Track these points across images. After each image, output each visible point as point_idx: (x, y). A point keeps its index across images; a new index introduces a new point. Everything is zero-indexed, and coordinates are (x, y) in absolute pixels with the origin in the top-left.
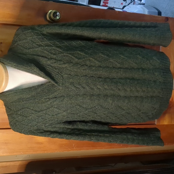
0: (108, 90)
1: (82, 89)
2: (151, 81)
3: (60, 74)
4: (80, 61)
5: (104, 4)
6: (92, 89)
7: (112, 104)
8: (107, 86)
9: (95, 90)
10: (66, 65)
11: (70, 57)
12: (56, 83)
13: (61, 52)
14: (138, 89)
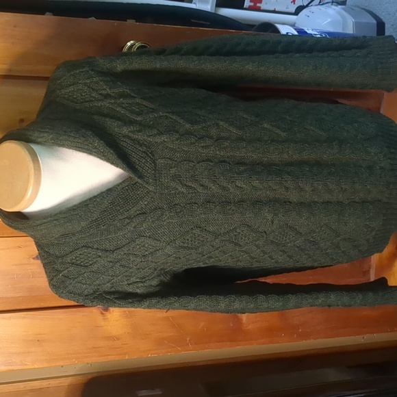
0: (261, 190)
1: (200, 189)
2: (361, 167)
3: (150, 157)
4: (196, 127)
5: (252, 4)
6: (224, 188)
7: (273, 223)
8: (257, 182)
9: (232, 190)
10: (164, 138)
11: (172, 119)
12: (141, 177)
13: (153, 109)
14: (331, 186)
